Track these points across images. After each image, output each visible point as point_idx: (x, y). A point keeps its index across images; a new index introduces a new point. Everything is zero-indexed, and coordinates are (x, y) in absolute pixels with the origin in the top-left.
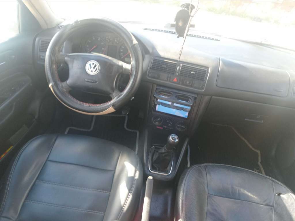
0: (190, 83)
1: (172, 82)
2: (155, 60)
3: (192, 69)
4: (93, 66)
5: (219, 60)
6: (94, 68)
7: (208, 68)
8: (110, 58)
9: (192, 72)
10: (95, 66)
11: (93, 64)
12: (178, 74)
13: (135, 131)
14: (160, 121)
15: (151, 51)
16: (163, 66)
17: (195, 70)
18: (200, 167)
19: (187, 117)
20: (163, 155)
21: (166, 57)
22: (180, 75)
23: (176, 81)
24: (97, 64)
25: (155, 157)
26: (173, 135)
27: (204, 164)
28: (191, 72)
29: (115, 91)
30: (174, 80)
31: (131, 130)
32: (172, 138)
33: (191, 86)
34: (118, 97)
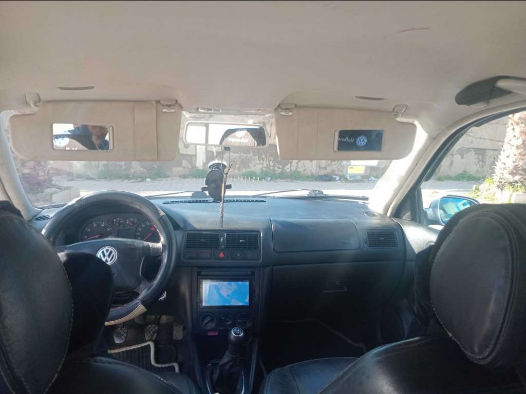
0: (241, 255)
1: (219, 259)
2: (189, 235)
3: (240, 237)
4: (107, 254)
5: (269, 222)
6: (109, 256)
7: (259, 232)
8: (129, 240)
9: (241, 241)
10: (111, 252)
11: (107, 250)
12: (223, 247)
13: (171, 364)
14: (212, 321)
15: (181, 225)
16: (202, 240)
17: (244, 237)
18: (284, 369)
19: (248, 305)
20: (227, 367)
21: (204, 229)
22: (226, 247)
23: (223, 256)
24: (113, 250)
25: (215, 376)
26: (235, 328)
27: (289, 366)
28: (239, 241)
29: (143, 282)
30: (220, 256)
31: (163, 366)
32: (235, 333)
33: (244, 259)
34: (148, 290)
